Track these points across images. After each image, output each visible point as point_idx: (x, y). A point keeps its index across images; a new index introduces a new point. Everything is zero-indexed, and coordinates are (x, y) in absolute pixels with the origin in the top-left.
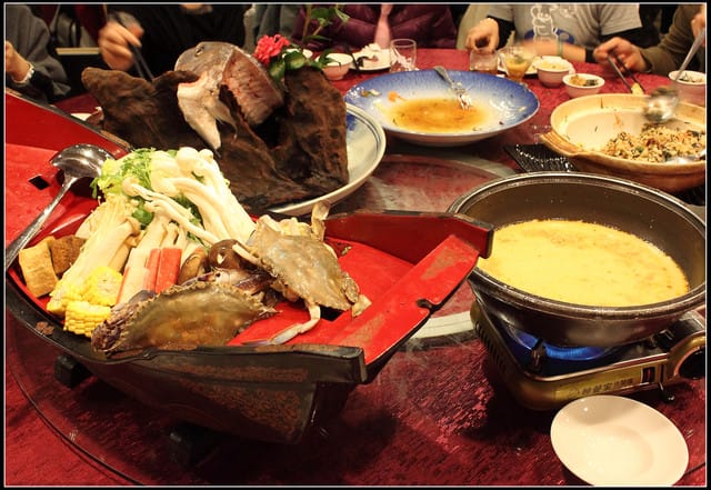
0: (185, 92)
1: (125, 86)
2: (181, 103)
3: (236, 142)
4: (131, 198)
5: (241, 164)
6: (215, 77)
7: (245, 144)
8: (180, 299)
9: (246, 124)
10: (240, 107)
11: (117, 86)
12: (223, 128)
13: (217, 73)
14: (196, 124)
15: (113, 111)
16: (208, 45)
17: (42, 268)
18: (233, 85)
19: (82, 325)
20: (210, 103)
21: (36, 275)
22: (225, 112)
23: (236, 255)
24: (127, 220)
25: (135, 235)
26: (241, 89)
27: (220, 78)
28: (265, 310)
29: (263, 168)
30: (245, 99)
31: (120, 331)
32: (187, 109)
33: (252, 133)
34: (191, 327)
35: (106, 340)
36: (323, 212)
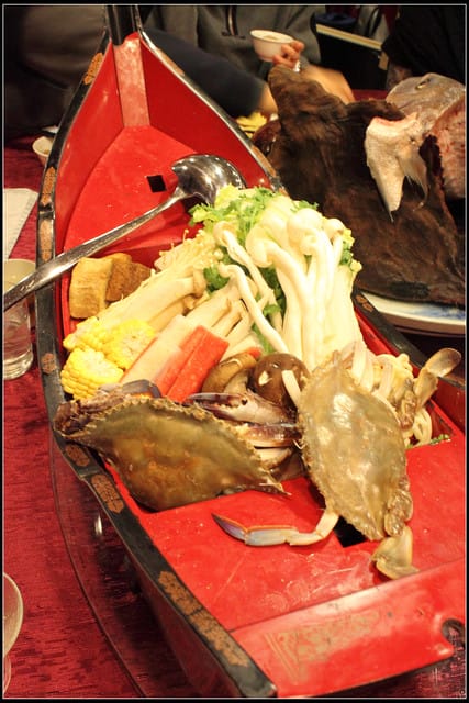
0: (377, 129)
1: (312, 99)
2: (368, 142)
3: (419, 210)
4: (218, 247)
5: (415, 239)
6: (424, 123)
7: (429, 216)
8: (166, 421)
9: (441, 195)
10: (442, 170)
11: (302, 97)
12: (409, 188)
13: (429, 118)
14: (377, 173)
15: (288, 124)
16: (437, 78)
17: (91, 288)
18: (444, 139)
19: (74, 384)
20: (405, 153)
21: (83, 292)
22: (419, 171)
23: (282, 385)
24: (192, 275)
25: (195, 296)
26: (452, 148)
27: (430, 126)
28: (270, 482)
29: (440, 254)
30: (452, 162)
31: (88, 420)
32: (372, 151)
33: (445, 207)
34: (164, 461)
35: (69, 424)
36: (444, 367)
